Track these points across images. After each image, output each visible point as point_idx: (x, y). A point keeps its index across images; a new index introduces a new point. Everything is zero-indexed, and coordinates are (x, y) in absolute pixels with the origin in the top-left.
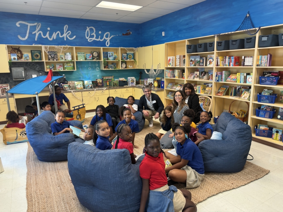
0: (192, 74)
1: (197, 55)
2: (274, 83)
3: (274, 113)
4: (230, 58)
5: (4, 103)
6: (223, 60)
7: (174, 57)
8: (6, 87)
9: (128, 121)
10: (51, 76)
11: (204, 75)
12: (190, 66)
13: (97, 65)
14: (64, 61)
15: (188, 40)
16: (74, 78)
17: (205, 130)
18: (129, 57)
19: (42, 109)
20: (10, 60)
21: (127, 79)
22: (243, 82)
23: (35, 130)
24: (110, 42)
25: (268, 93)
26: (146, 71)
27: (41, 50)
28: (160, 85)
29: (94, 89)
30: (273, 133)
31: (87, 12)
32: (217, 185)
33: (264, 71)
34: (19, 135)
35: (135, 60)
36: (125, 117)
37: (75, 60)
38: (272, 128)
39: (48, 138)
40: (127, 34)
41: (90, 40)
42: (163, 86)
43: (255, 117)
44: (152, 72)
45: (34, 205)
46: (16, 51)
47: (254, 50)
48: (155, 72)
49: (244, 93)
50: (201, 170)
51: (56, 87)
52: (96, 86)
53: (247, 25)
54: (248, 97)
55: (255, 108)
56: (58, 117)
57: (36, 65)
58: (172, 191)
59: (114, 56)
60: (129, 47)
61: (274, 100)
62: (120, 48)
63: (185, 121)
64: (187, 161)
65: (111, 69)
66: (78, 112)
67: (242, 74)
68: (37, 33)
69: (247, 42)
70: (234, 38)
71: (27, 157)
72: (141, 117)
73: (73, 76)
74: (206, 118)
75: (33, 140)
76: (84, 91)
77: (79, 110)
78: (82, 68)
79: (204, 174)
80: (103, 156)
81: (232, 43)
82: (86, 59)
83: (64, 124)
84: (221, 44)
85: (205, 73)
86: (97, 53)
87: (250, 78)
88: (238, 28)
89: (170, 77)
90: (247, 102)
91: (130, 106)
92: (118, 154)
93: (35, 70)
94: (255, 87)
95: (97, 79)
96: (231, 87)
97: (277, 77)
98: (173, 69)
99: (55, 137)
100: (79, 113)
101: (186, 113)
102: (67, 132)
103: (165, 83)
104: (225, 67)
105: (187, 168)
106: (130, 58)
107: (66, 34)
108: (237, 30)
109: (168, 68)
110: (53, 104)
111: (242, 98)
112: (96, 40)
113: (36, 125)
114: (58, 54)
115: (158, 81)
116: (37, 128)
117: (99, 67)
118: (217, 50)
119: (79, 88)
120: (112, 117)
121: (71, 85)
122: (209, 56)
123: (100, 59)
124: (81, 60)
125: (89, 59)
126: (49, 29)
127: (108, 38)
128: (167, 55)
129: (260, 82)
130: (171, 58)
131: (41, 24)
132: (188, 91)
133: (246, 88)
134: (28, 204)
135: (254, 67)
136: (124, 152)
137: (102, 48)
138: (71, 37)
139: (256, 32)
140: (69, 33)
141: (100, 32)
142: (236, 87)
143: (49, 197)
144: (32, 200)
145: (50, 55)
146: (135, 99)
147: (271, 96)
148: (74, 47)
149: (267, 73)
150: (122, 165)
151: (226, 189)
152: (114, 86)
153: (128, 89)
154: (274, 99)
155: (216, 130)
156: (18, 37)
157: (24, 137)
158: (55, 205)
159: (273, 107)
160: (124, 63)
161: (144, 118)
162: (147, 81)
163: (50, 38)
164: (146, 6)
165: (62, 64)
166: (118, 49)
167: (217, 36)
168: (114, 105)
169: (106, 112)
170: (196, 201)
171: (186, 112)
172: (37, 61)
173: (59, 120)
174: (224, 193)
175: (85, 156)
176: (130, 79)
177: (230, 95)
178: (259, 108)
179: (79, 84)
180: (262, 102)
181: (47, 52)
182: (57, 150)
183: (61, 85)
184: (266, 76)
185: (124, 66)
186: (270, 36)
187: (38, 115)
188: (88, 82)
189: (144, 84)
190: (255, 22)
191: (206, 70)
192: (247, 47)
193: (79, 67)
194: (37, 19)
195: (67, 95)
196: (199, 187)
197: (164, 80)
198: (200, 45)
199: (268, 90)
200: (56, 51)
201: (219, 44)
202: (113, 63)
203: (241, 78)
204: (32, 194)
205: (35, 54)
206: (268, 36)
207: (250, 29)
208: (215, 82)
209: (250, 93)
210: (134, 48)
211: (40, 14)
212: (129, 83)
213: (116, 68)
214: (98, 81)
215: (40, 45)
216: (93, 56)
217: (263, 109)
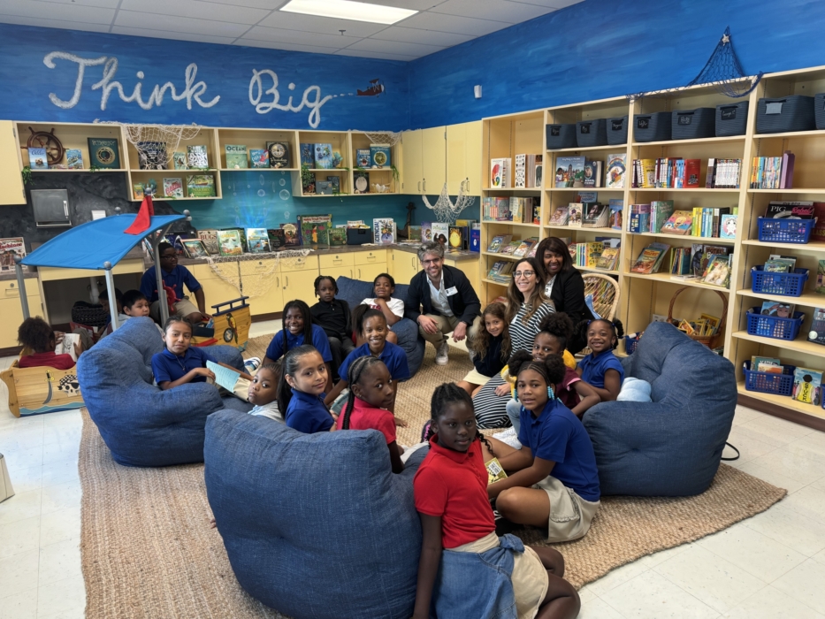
0: (561, 211)
1: (576, 154)
2: (800, 238)
3: (798, 325)
4: (672, 164)
6: (653, 171)
7: (510, 160)
9: (377, 348)
10: (150, 214)
11: (597, 214)
12: (557, 187)
13: (282, 182)
14: (185, 170)
15: (550, 111)
16: (216, 220)
17: (603, 375)
18: (378, 160)
19: (124, 313)
20: (25, 168)
21: (371, 224)
22: (710, 234)
23: (106, 374)
24: (321, 115)
25: (783, 266)
26: (425, 200)
27: (117, 137)
28: (469, 243)
29: (273, 253)
30: (796, 381)
31: (253, 26)
32: (637, 532)
33: (772, 203)
34: (55, 389)
35: (393, 167)
36: (367, 335)
37: (219, 168)
38: (794, 368)
39: (144, 398)
40: (370, 92)
41: (262, 109)
42: (475, 244)
43: (745, 336)
44: (445, 205)
45: (104, 595)
46: (45, 140)
47: (744, 140)
48: (454, 204)
50: (590, 490)
51: (163, 247)
52: (281, 245)
53: (722, 69)
54: (723, 277)
55: (744, 309)
56: (171, 337)
57: (103, 181)
58: (507, 552)
59: (332, 157)
60: (377, 130)
61: (799, 286)
62: (349, 133)
63: (544, 348)
64: (552, 465)
65: (323, 195)
66: (229, 320)
67: (708, 210)
68: (107, 87)
69: (724, 118)
70: (686, 104)
72: (414, 336)
73: (212, 216)
74: (605, 338)
75: (98, 403)
76: (247, 259)
77: (231, 316)
78: (237, 190)
79: (599, 502)
80: (310, 451)
81: (680, 119)
82: (250, 164)
83: (189, 358)
84: (647, 122)
86: (282, 147)
87: (732, 222)
88: (697, 75)
89: (498, 219)
90: (720, 293)
91: (381, 302)
93: (99, 196)
94: (746, 248)
95: (283, 225)
96: (674, 250)
97: (809, 221)
98: (506, 196)
99: (163, 395)
100: (230, 323)
101: (547, 325)
102: (200, 378)
103: (483, 237)
104: (658, 189)
105: (550, 484)
106: (379, 163)
107: (193, 90)
108: (694, 83)
109: (490, 194)
110: (155, 297)
111: (707, 279)
112: (280, 110)
113: (108, 360)
114: (169, 151)
115: (462, 231)
116: (110, 367)
117: (290, 187)
118: (636, 139)
119: (231, 250)
120: (329, 336)
121: (205, 242)
122: (611, 157)
123: (292, 166)
124: (237, 168)
125: (260, 164)
126: (140, 75)
127: (316, 106)
128: (488, 155)
129: (759, 232)
130: (500, 162)
131: (119, 62)
132: (552, 260)
133: (718, 251)
134: (89, 590)
135: (744, 191)
136: (369, 440)
137: (297, 132)
138: (205, 98)
139: (748, 87)
140: (201, 86)
141: (292, 86)
142: (690, 249)
143: (150, 571)
144: (100, 580)
145: (145, 152)
146: (396, 282)
147: (792, 274)
148: (216, 130)
149: (778, 209)
150: (364, 478)
151: (664, 544)
152: (332, 244)
153: (374, 253)
154: (799, 283)
155: (634, 374)
156: (49, 100)
157: (70, 394)
158: (167, 595)
159: (797, 306)
160: (362, 178)
162: (428, 230)
163: (145, 101)
164: (426, 10)
165: (179, 180)
166: (346, 134)
167: (636, 99)
168: (334, 299)
169: (314, 322)
170: (577, 579)
171: (548, 322)
172: (107, 170)
174: (658, 555)
175: (257, 451)
176: (380, 224)
177: (671, 271)
178: (757, 310)
179: (231, 239)
180: (765, 293)
181: (135, 143)
182: (171, 433)
183: (179, 241)
184: (776, 217)
185: (362, 185)
186: (791, 101)
187: (110, 331)
188: (256, 232)
190: (745, 59)
191: (601, 199)
192: (723, 131)
193: (230, 187)
194: (105, 46)
195: (197, 271)
196: (586, 539)
197: (478, 228)
198: (587, 126)
199: (782, 257)
200: (161, 139)
201: (643, 124)
202: (328, 177)
203: (703, 223)
204: (100, 563)
205: (100, 150)
206: (784, 101)
207: (733, 80)
208: (630, 233)
209: (731, 266)
210: (390, 133)
211: (115, 31)
212: (378, 236)
213: (338, 191)
214: (286, 231)
215: (115, 124)
216: (271, 155)
217: (768, 312)
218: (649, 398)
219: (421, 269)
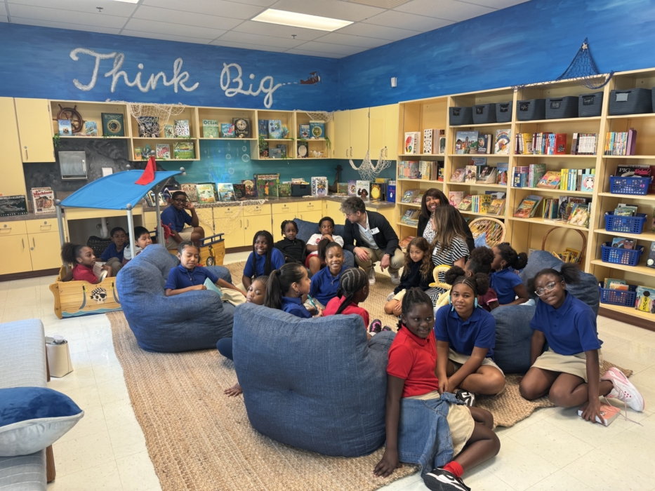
0: (460, 172)
1: (471, 129)
2: (641, 191)
3: (639, 254)
4: (545, 137)
5: (43, 228)
6: (531, 142)
7: (419, 133)
8: (47, 193)
9: (336, 270)
10: (154, 170)
11: (488, 173)
12: (457, 153)
13: (244, 149)
14: (173, 138)
15: (452, 97)
16: (194, 176)
18: (315, 133)
20: (56, 135)
21: (310, 182)
22: (575, 188)
23: (138, 284)
24: (273, 99)
25: (628, 212)
26: (352, 163)
27: (122, 113)
28: (387, 195)
29: (238, 202)
30: (638, 296)
31: (228, 31)
33: (619, 166)
34: (88, 298)
35: (327, 138)
36: (329, 260)
37: (198, 137)
38: (636, 287)
40: (310, 82)
41: (230, 93)
42: (391, 196)
43: (600, 263)
44: (367, 167)
45: (157, 434)
46: (69, 114)
47: (600, 120)
48: (375, 166)
49: (575, 211)
52: (243, 196)
53: (582, 68)
54: (584, 220)
55: (599, 244)
56: (185, 257)
57: (111, 146)
58: (444, 402)
59: (281, 130)
60: (315, 110)
61: (640, 226)
62: (295, 112)
65: (274, 158)
66: (210, 250)
67: (573, 171)
68: (116, 75)
69: (585, 104)
70: (555, 94)
71: (114, 343)
73: (192, 173)
75: (131, 306)
76: (219, 205)
77: (212, 248)
78: (211, 154)
80: (314, 328)
81: (551, 104)
82: (221, 135)
84: (527, 106)
85: (490, 169)
86: (244, 122)
87: (590, 180)
88: (563, 72)
89: (410, 177)
90: (579, 231)
92: (344, 323)
93: (108, 157)
94: (601, 198)
95: (244, 181)
96: (546, 200)
97: (648, 178)
98: (416, 160)
100: (211, 253)
103: (398, 191)
104: (535, 155)
106: (316, 135)
107: (179, 78)
108: (560, 78)
109: (404, 158)
111: (572, 222)
112: (243, 94)
113: (141, 274)
114: (161, 124)
115: (381, 186)
116: (142, 279)
117: (249, 152)
118: (519, 119)
119: (206, 200)
122: (499, 132)
123: (251, 137)
124: (212, 137)
125: (228, 134)
126: (141, 66)
127: (268, 89)
128: (403, 130)
129: (610, 187)
130: (413, 135)
131: (125, 56)
133: (579, 201)
135: (600, 157)
136: (355, 320)
137: (256, 111)
138: (188, 84)
139: (603, 82)
140: (185, 75)
141: (252, 76)
142: (558, 200)
143: (186, 420)
144: (152, 425)
145: (144, 124)
147: (635, 217)
148: (196, 108)
149: (625, 170)
150: (352, 346)
152: (280, 195)
153: (313, 203)
154: (640, 224)
156: (73, 84)
157: (99, 302)
159: (638, 240)
160: (303, 146)
162: (353, 186)
163: (144, 86)
164: (360, 22)
165: (168, 146)
166: (292, 113)
167: (519, 89)
172: (115, 137)
173: (190, 262)
175: (275, 329)
176: (317, 181)
177: (543, 215)
178: (609, 244)
179: (206, 191)
180: (615, 231)
181: (136, 118)
182: (186, 327)
184: (623, 176)
185: (303, 151)
186: (635, 92)
188: (225, 186)
189: (347, 194)
190: (600, 61)
191: (490, 163)
192: (584, 113)
193: (205, 152)
194: (115, 44)
197: (394, 185)
198: (481, 108)
199: (627, 205)
200: (156, 115)
201: (524, 107)
202: (278, 145)
203: (569, 180)
205: (110, 122)
206: (629, 92)
207: (591, 77)
208: (513, 188)
209: (590, 211)
210: (325, 113)
211: (124, 33)
212: (314, 191)
213: (285, 156)
214: (246, 185)
215: (122, 103)
216: (236, 128)
217: (617, 245)
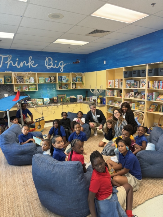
0: (128, 94)
1: (132, 79)
4: (159, 82)
6: (153, 84)
7: (113, 80)
10: (19, 96)
11: (138, 95)
12: (127, 88)
13: (53, 86)
14: (28, 83)
15: (124, 68)
16: (36, 96)
17: (141, 141)
18: (78, 80)
21: (76, 97)
23: (6, 140)
24: (64, 69)
26: (91, 90)
27: (11, 75)
28: (103, 102)
29: (51, 105)
31: (46, 47)
35: (82, 82)
37: (37, 83)
39: (16, 147)
40: (76, 63)
41: (48, 67)
42: (104, 102)
44: (96, 92)
45: (4, 204)
48: (98, 91)
50: (139, 177)
51: (22, 104)
52: (53, 103)
56: (24, 130)
57: (7, 87)
59: (66, 79)
60: (78, 72)
62: (71, 73)
63: (125, 135)
64: (129, 170)
65: (64, 89)
68: (9, 62)
70: (162, 66)
72: (88, 128)
73: (35, 95)
74: (143, 132)
75: (4, 148)
76: (44, 106)
77: (40, 122)
78: (42, 88)
79: (141, 180)
80: (61, 167)
81: (161, 70)
82: (45, 82)
83: (29, 136)
85: (139, 94)
86: (53, 77)
89: (110, 96)
91: (79, 119)
92: (73, 166)
93: (6, 90)
95: (54, 97)
96: (160, 105)
98: (113, 90)
99: (21, 146)
100: (39, 124)
101: (126, 128)
102: (31, 142)
103: (107, 101)
104: (155, 89)
105: (128, 175)
107: (31, 63)
109: (108, 89)
110: (20, 117)
112: (53, 68)
113: (7, 137)
114: (24, 79)
115: (101, 99)
117: (55, 88)
118: (149, 75)
119: (40, 104)
120: (65, 128)
121: (33, 102)
122: (141, 80)
123: (56, 82)
124: (42, 83)
125: (48, 81)
126: (17, 59)
127: (62, 66)
128: (108, 79)
130: (111, 81)
131: (12, 56)
132: (124, 109)
137: (57, 73)
138: (34, 65)
140: (33, 62)
141: (56, 61)
145: (18, 79)
146: (83, 113)
148: (36, 73)
150: (76, 176)
151: (161, 193)
152: (66, 102)
153: (77, 104)
158: (21, 205)
161: (90, 129)
162: (91, 98)
163: (19, 66)
164: (91, 42)
165: (27, 86)
167: (148, 65)
169: (61, 125)
171: (126, 127)
172: (8, 84)
173: (25, 132)
174: (159, 196)
175: (46, 167)
176: (79, 97)
177: (159, 111)
179: (40, 101)
181: (16, 77)
182: (23, 157)
183: (26, 102)
185: (74, 86)
188: (47, 99)
189: (89, 101)
191: (139, 91)
193: (40, 88)
194: (9, 52)
195: (31, 110)
197: (105, 98)
198: (135, 72)
200: (22, 76)
201: (150, 71)
202: (65, 85)
204: (3, 195)
205: (7, 79)
208: (147, 101)
210: (81, 73)
211: (11, 48)
212: (78, 100)
213: (68, 88)
214: (54, 99)
215: (11, 72)
216: (51, 79)
218: (155, 149)
219: (90, 110)
